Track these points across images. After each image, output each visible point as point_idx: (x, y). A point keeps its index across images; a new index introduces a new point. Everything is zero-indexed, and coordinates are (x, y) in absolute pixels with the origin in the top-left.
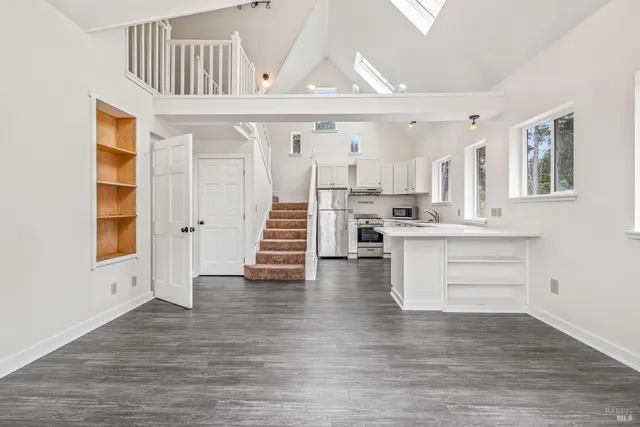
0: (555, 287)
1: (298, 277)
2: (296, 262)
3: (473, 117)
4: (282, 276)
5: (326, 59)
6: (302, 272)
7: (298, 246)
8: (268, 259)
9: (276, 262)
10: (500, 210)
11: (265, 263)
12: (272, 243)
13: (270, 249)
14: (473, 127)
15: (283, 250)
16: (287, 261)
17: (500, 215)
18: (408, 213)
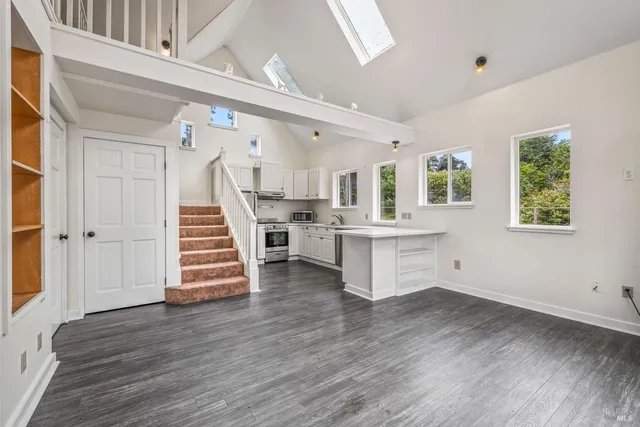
0: (457, 265)
1: (242, 290)
2: (233, 275)
3: (396, 143)
4: (223, 294)
5: (225, 47)
6: (245, 284)
7: (228, 256)
8: (196, 276)
9: (208, 278)
10: (410, 214)
11: (194, 281)
12: (194, 256)
13: (192, 264)
14: (395, 150)
15: (209, 262)
16: (221, 274)
17: (410, 218)
18: (309, 217)
